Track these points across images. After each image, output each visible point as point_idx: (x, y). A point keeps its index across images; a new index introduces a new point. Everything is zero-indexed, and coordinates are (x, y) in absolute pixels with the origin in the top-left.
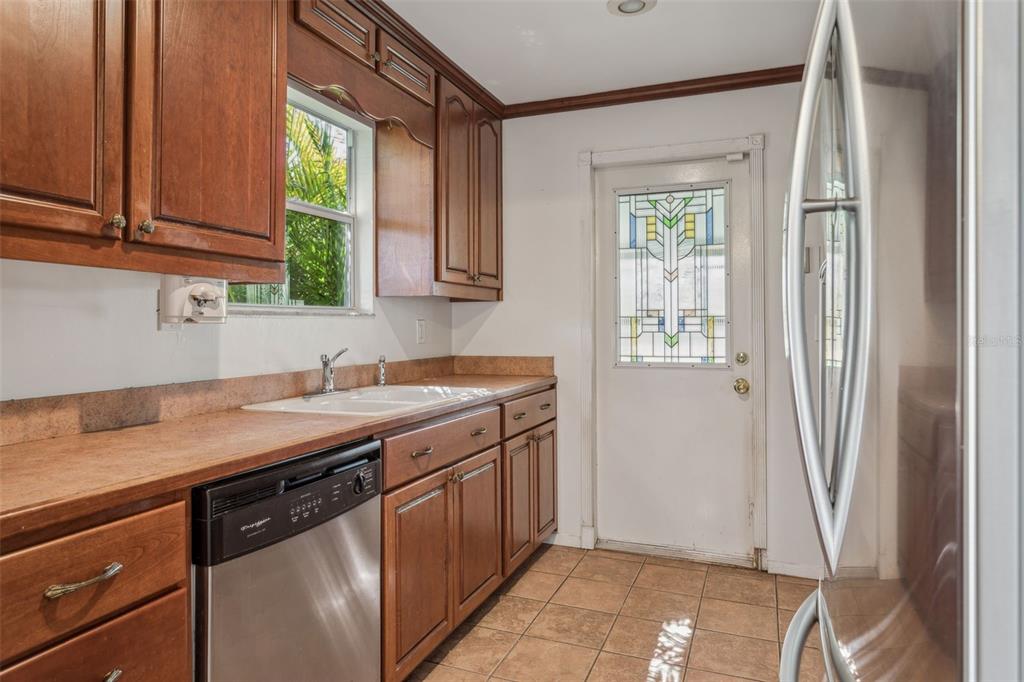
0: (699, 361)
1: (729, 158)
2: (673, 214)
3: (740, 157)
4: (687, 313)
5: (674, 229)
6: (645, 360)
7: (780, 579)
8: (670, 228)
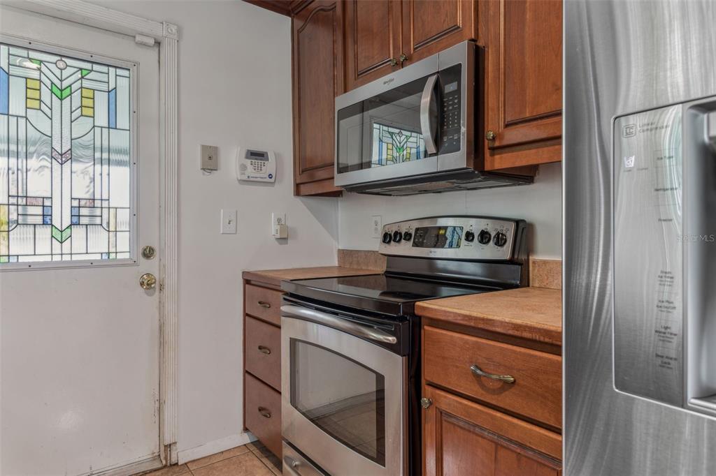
0: (98, 257)
1: (138, 38)
2: (65, 84)
3: (152, 42)
4: (83, 203)
5: (66, 102)
6: (21, 259)
7: (192, 467)
8: (61, 99)
